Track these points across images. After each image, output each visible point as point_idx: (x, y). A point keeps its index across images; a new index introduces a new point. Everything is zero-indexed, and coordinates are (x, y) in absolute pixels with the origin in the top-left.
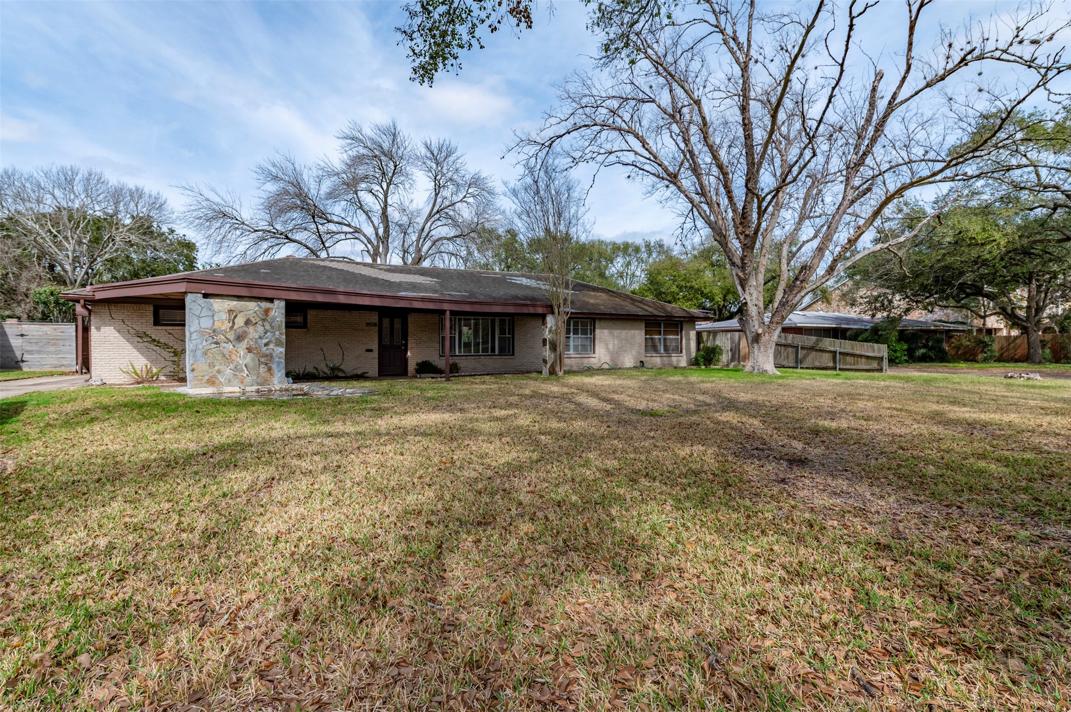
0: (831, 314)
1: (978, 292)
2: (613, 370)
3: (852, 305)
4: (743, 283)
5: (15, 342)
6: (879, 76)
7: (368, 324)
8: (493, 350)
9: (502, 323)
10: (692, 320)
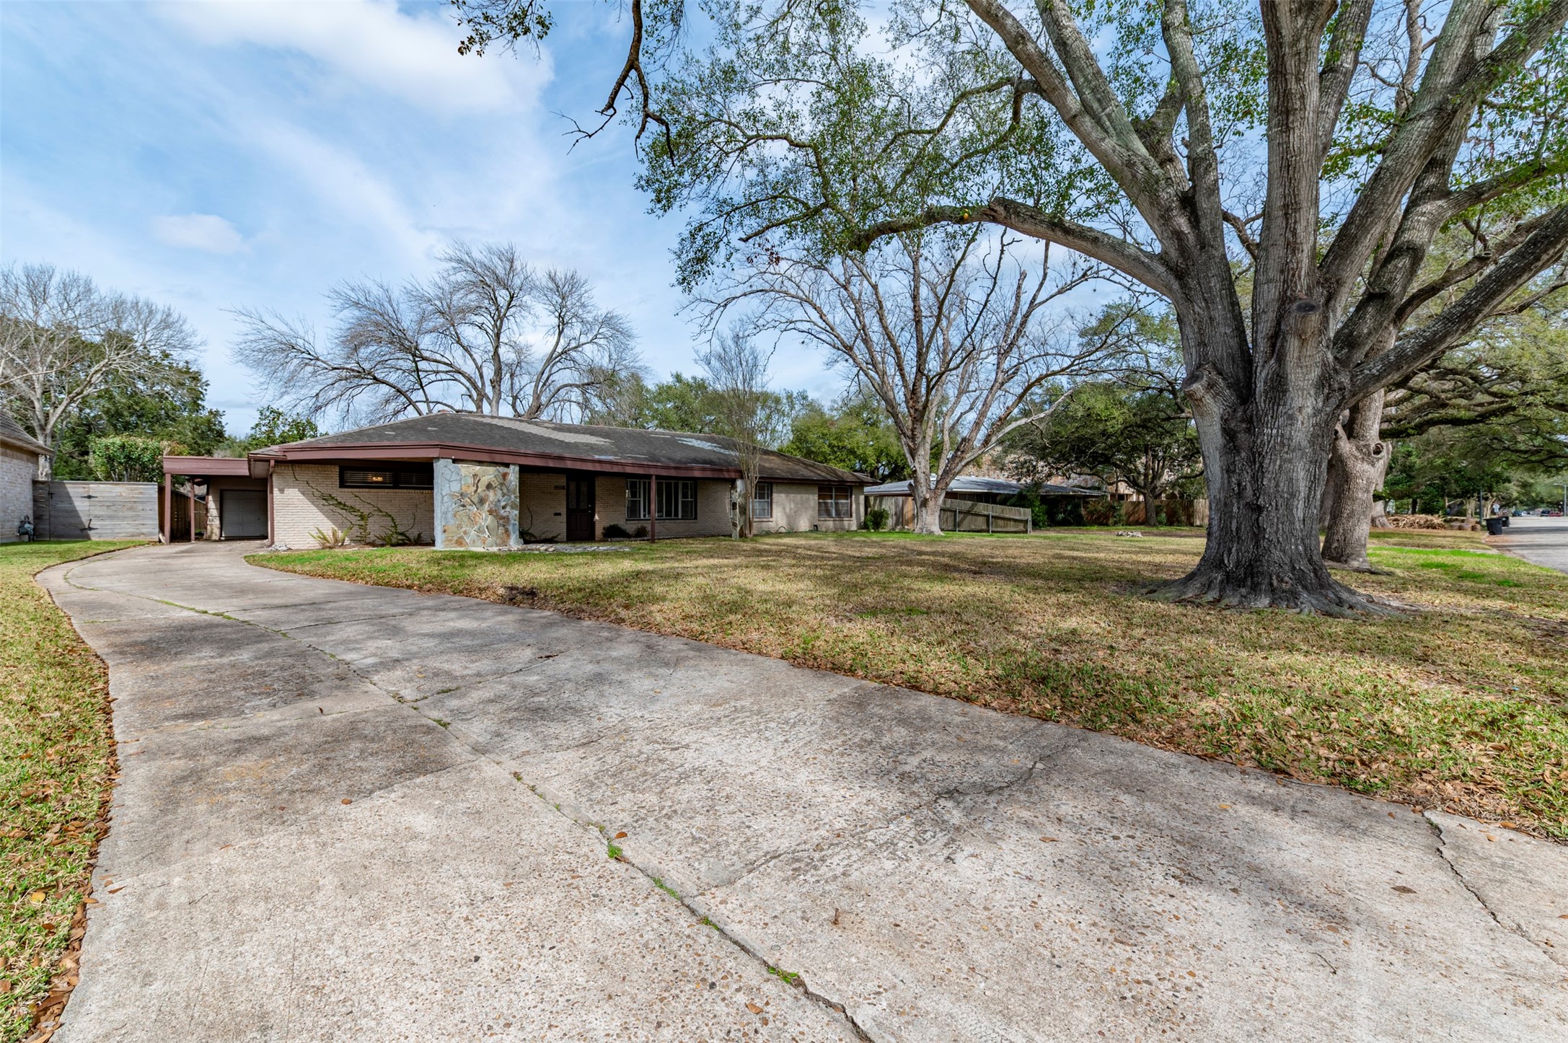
0: (980, 479)
1: (1107, 460)
2: (792, 533)
3: (1002, 469)
4: (913, 453)
5: (81, 505)
6: (1023, 275)
7: (556, 487)
8: (676, 514)
9: (685, 486)
10: (862, 484)
